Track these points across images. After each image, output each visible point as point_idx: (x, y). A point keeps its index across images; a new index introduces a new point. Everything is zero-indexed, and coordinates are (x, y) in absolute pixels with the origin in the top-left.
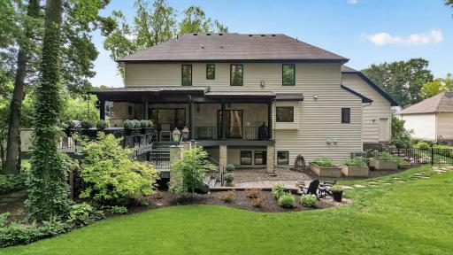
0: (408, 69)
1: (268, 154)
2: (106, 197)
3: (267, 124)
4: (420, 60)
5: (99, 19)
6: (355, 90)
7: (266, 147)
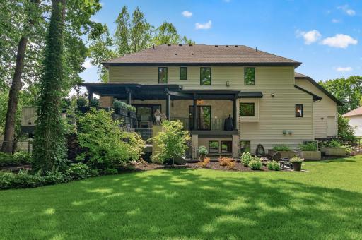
0: (347, 86)
1: (233, 143)
2: (99, 160)
3: (232, 116)
4: (358, 78)
5: (90, 23)
6: (307, 89)
7: (232, 137)
